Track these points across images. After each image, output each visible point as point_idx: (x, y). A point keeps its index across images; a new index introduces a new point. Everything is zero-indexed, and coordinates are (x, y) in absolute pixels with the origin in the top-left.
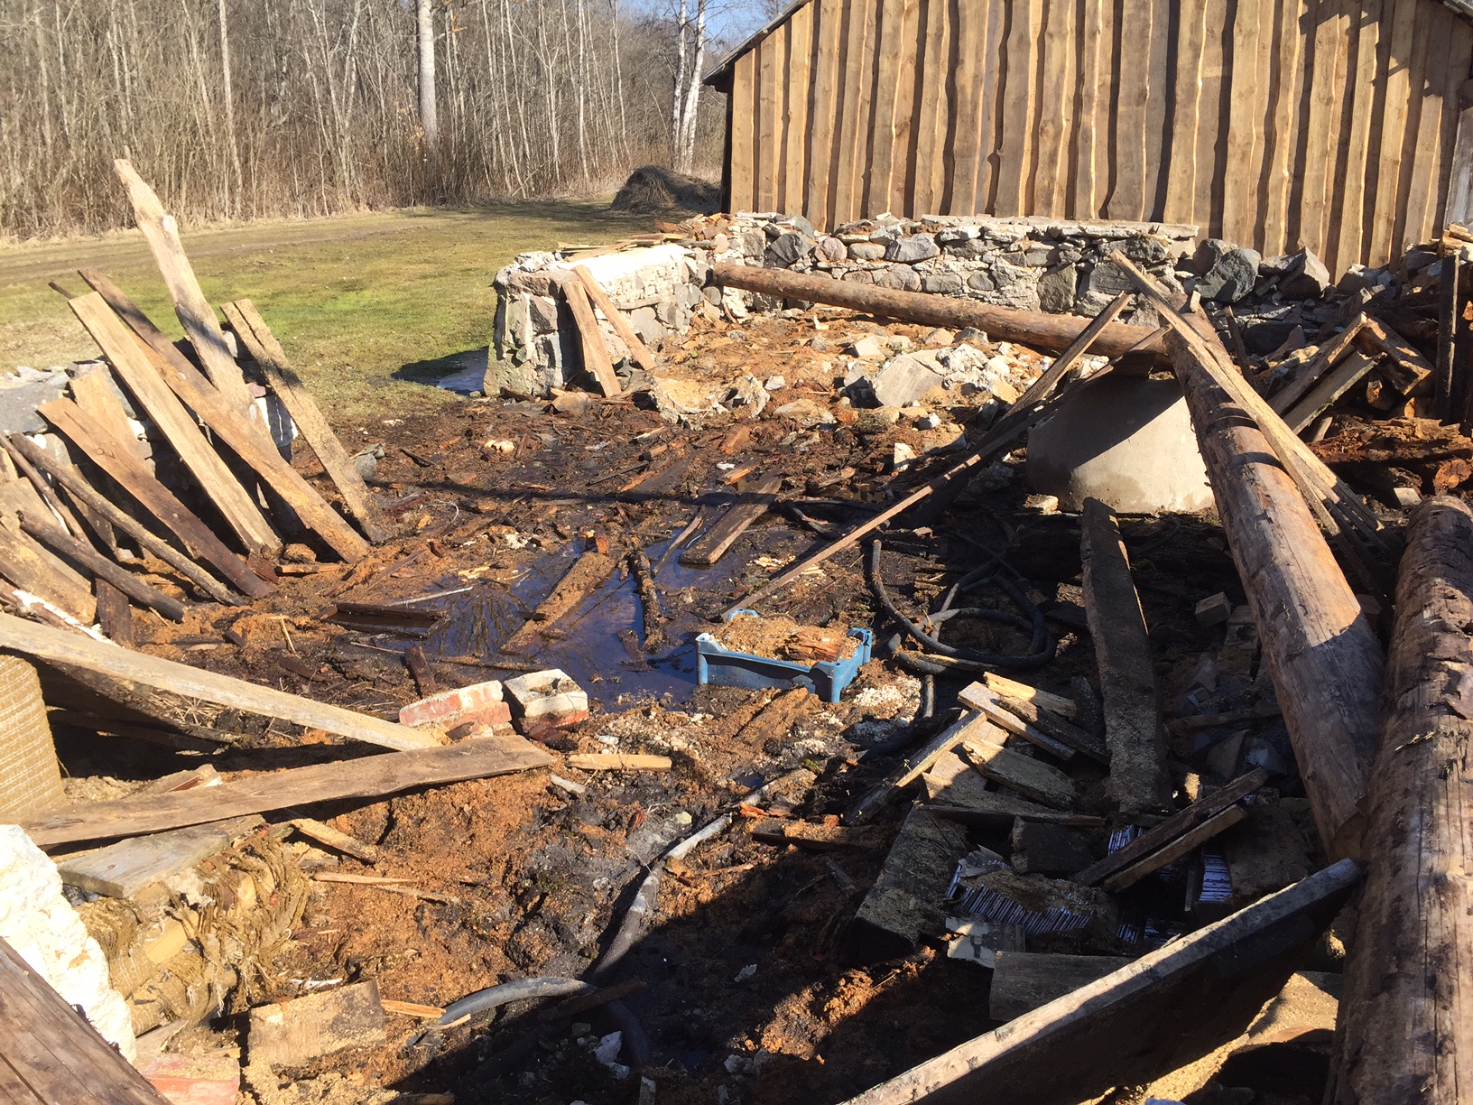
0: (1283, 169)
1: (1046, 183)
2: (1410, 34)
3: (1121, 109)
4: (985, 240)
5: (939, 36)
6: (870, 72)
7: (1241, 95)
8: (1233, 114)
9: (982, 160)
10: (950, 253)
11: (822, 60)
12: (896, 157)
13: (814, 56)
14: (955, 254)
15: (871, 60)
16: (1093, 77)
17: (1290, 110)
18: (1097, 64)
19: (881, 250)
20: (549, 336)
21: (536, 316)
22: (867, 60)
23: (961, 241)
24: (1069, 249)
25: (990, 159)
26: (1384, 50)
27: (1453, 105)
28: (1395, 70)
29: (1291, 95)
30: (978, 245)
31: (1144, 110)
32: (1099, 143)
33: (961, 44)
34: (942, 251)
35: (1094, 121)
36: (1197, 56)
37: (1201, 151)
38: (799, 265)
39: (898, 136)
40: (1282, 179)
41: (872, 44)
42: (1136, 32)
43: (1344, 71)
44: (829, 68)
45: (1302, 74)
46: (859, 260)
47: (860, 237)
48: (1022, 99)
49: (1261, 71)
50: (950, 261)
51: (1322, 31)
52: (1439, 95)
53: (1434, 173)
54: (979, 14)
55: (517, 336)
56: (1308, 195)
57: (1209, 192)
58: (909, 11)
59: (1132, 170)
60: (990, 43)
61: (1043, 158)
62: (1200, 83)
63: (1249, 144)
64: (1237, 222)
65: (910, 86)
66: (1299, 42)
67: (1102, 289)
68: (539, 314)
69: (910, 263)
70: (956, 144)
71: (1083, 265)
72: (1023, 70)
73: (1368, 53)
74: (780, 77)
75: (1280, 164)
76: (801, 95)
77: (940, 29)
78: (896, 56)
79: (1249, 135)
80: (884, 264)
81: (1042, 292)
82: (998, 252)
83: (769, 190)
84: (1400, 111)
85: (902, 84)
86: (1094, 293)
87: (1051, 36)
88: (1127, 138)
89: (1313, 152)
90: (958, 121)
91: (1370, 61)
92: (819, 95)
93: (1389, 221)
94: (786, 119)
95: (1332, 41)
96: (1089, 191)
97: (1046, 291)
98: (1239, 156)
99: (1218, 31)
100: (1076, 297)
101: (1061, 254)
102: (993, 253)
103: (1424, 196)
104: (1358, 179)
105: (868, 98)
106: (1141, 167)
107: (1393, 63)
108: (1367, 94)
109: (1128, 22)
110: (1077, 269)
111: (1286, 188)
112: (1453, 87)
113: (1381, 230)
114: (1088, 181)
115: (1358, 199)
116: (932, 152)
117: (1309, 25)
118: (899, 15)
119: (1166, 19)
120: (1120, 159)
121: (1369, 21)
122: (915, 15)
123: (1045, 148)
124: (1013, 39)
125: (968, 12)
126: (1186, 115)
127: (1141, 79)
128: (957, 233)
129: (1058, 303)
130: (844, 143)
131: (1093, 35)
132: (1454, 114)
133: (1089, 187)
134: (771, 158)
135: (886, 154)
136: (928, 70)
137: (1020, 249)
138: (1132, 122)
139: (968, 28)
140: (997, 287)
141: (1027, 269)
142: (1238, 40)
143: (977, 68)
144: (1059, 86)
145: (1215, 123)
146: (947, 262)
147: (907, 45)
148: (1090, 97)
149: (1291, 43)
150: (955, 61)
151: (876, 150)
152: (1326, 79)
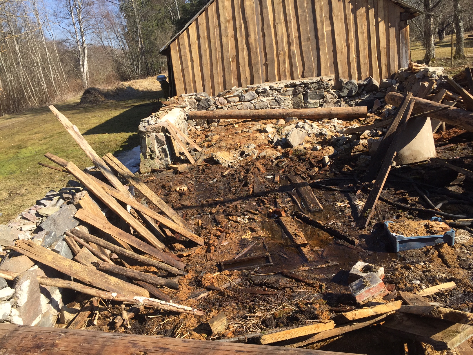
0: (353, 55)
1: (283, 69)
2: (383, 11)
3: (303, 43)
4: (272, 90)
5: (241, 28)
6: (219, 42)
7: (338, 35)
8: (336, 40)
9: (261, 65)
10: (261, 96)
11: (202, 40)
12: (233, 68)
13: (199, 39)
14: (263, 96)
15: (219, 38)
16: (292, 35)
17: (353, 37)
18: (293, 31)
19: (238, 99)
20: (164, 147)
21: (158, 140)
22: (217, 38)
23: (265, 92)
24: (299, 88)
25: (264, 65)
26: (376, 16)
27: (397, 29)
28: (380, 21)
29: (352, 32)
30: (270, 92)
31: (309, 43)
32: (298, 55)
33: (248, 30)
34: (258, 95)
35: (295, 48)
36: (323, 25)
37: (329, 53)
38: (212, 108)
39: (232, 62)
40: (354, 58)
41: (218, 33)
42: (303, 19)
43: (366, 24)
44: (205, 42)
45: (354, 26)
46: (232, 103)
47: (230, 96)
48: (271, 44)
49: (342, 27)
50: (262, 98)
51: (358, 13)
52: (394, 27)
53: (396, 50)
54: (253, 20)
55: (152, 149)
56: (362, 61)
57: (333, 65)
58: (229, 21)
59: (309, 62)
60: (258, 28)
61: (281, 62)
62: (325, 33)
63: (342, 49)
64: (343, 73)
65: (234, 45)
66: (352, 17)
67: (312, 99)
68: (159, 140)
69: (249, 101)
70: (252, 61)
71: (304, 93)
72: (270, 35)
73: (372, 17)
74: (187, 48)
75: (352, 53)
76: (196, 53)
77: (241, 26)
78: (227, 36)
79: (342, 46)
80: (240, 103)
81: (293, 103)
82: (277, 93)
83: (190, 85)
84: (383, 33)
85: (231, 44)
86: (310, 100)
87: (277, 24)
88: (306, 52)
89: (361, 49)
90: (252, 54)
91: (373, 20)
92: (202, 52)
93: (386, 65)
94: (192, 61)
95: (361, 15)
96: (297, 70)
97: (294, 102)
98: (340, 53)
99: (328, 16)
100: (304, 103)
101: (297, 90)
102: (275, 94)
103: (394, 56)
104: (375, 55)
105: (220, 51)
106: (312, 60)
107: (379, 19)
108: (374, 29)
109: (301, 17)
110: (302, 94)
111: (355, 60)
112: (397, 24)
113: (384, 68)
114: (296, 67)
115: (376, 61)
116: (245, 65)
117: (354, 11)
118: (226, 23)
119: (311, 14)
120: (305, 59)
121: (371, 8)
122: (232, 22)
123: (281, 59)
124: (265, 26)
125: (249, 19)
126: (323, 43)
127: (307, 34)
128: (263, 89)
129: (299, 106)
130: (214, 66)
131: (290, 22)
132: (398, 32)
133: (297, 69)
134: (189, 75)
135: (229, 68)
136: (239, 39)
137: (284, 91)
138: (307, 47)
139: (250, 24)
140: (279, 104)
141: (287, 97)
142: (334, 18)
143: (255, 37)
144: (282, 39)
145: (331, 44)
146: (261, 99)
147: (231, 31)
148: (293, 41)
149: (350, 17)
150: (247, 35)
151: (225, 67)
152: (362, 27)
